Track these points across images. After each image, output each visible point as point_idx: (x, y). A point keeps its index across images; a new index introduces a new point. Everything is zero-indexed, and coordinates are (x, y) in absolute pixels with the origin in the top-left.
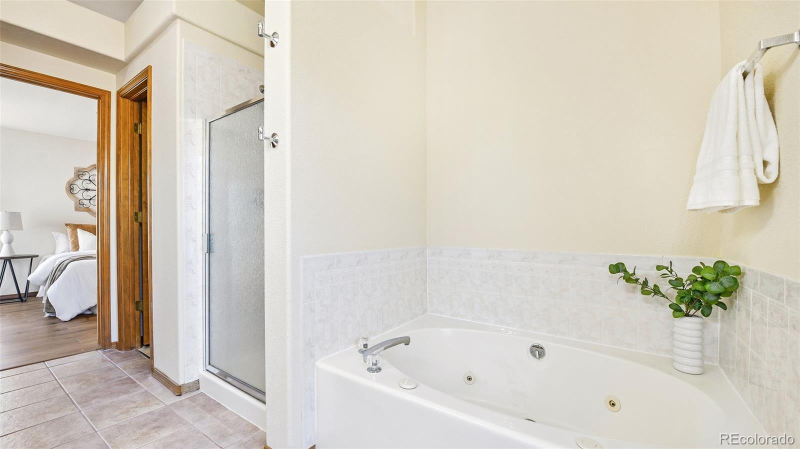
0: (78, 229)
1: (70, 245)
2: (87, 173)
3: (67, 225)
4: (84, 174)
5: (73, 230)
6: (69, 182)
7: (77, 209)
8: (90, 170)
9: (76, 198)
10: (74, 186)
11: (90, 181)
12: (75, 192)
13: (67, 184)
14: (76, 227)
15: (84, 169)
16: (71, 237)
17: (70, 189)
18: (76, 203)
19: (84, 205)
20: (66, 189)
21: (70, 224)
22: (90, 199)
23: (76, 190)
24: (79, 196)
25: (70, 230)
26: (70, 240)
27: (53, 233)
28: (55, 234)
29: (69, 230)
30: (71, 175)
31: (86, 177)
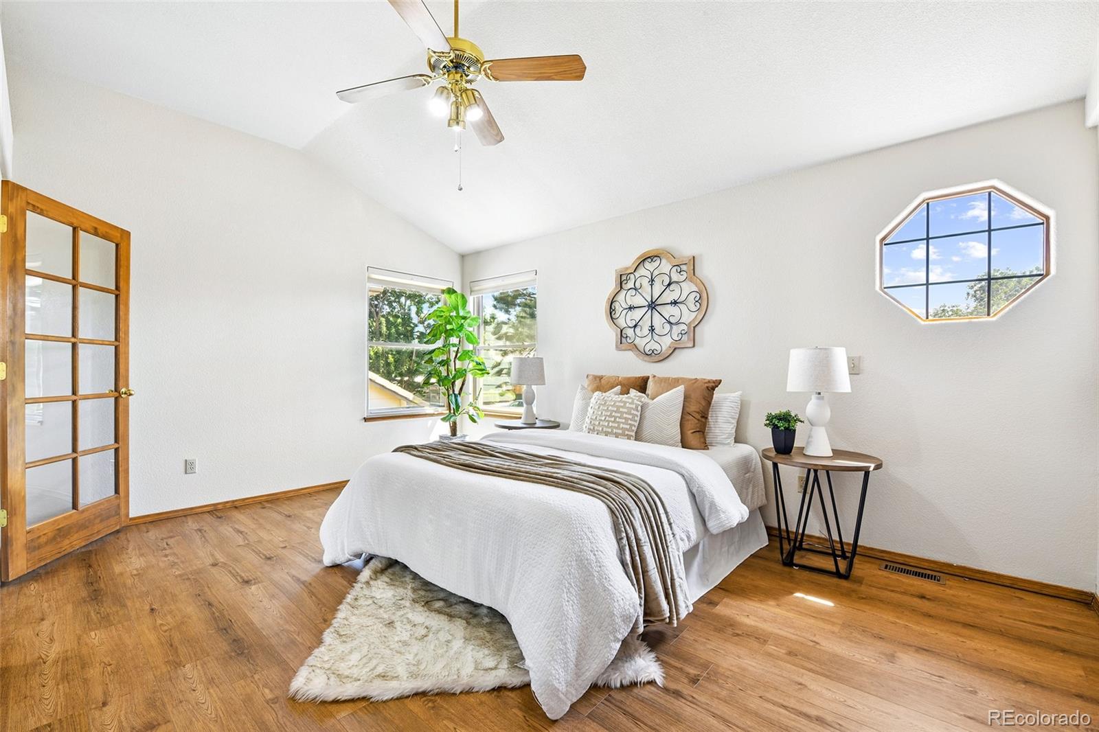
2: (631, 275)
4: (628, 278)
6: (609, 298)
7: (619, 348)
8: (636, 269)
9: (618, 326)
10: (616, 304)
11: (636, 289)
12: (616, 316)
13: (607, 301)
15: (628, 268)
17: (611, 312)
18: (616, 336)
19: (628, 339)
20: (606, 313)
22: (636, 326)
23: (618, 311)
24: (621, 322)
30: (612, 286)
31: (630, 284)
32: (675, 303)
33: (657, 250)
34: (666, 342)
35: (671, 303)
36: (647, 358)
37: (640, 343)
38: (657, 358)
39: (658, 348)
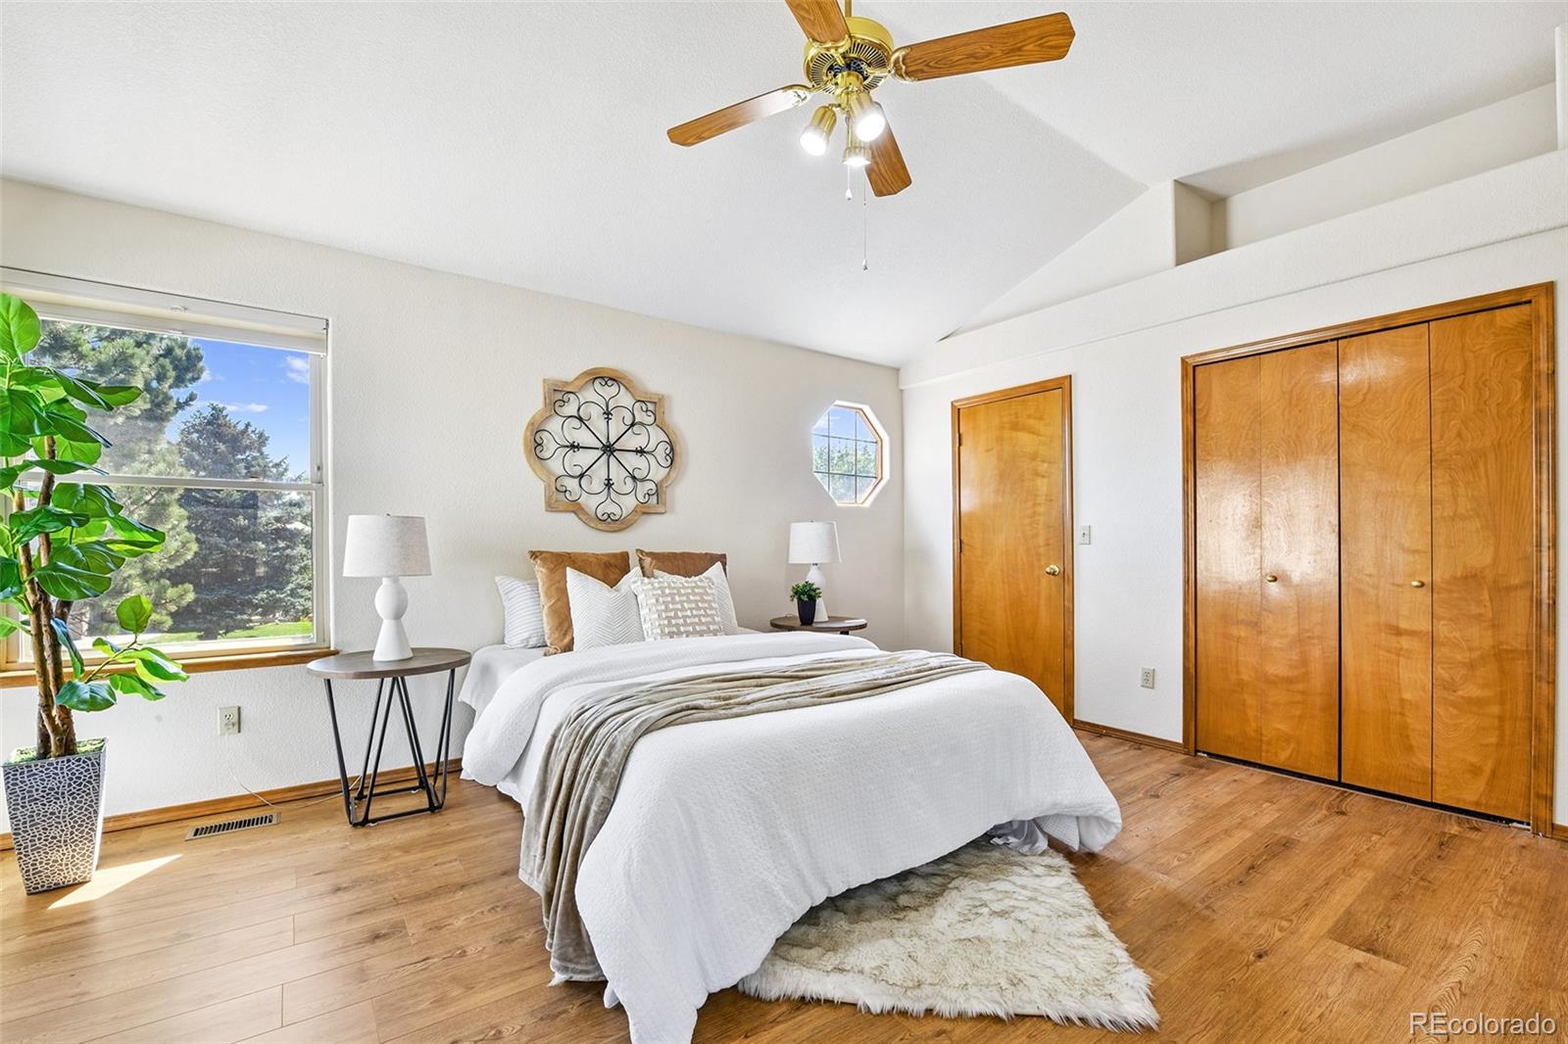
0: (568, 569)
1: (545, 619)
2: (572, 396)
3: (534, 555)
4: (565, 399)
5: (552, 571)
6: (531, 424)
7: (551, 506)
8: (581, 388)
9: (549, 472)
10: (545, 435)
11: (580, 419)
12: (546, 455)
13: (527, 428)
14: (559, 562)
15: (566, 383)
16: (546, 594)
17: (535, 446)
18: (547, 487)
19: (567, 494)
20: (526, 445)
21: (542, 553)
22: (582, 476)
23: (550, 447)
24: (555, 466)
25: (544, 570)
26: (545, 603)
27: (497, 579)
28: (503, 582)
29: (540, 571)
30: (536, 404)
31: (570, 409)
32: (641, 452)
33: (616, 371)
34: (629, 503)
35: (637, 451)
36: (601, 526)
37: (590, 503)
38: (616, 526)
39: (617, 510)
